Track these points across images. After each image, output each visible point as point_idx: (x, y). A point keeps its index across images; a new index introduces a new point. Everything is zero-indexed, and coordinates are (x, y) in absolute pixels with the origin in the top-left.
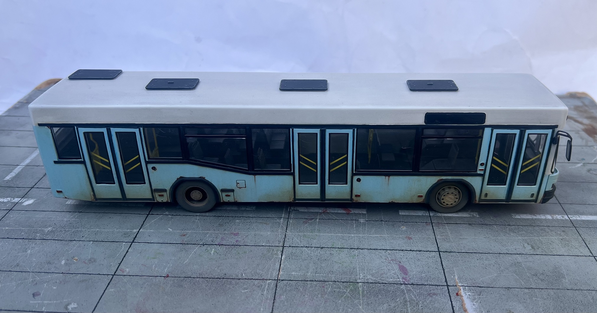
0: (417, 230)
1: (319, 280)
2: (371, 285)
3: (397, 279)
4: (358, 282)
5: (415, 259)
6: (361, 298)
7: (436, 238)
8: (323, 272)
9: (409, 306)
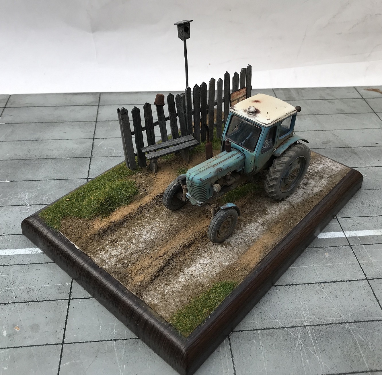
0: (340, 255)
1: (267, 328)
2: (318, 327)
3: (339, 317)
4: (305, 326)
5: (349, 292)
6: (314, 345)
7: (359, 263)
8: (269, 317)
9: (360, 349)
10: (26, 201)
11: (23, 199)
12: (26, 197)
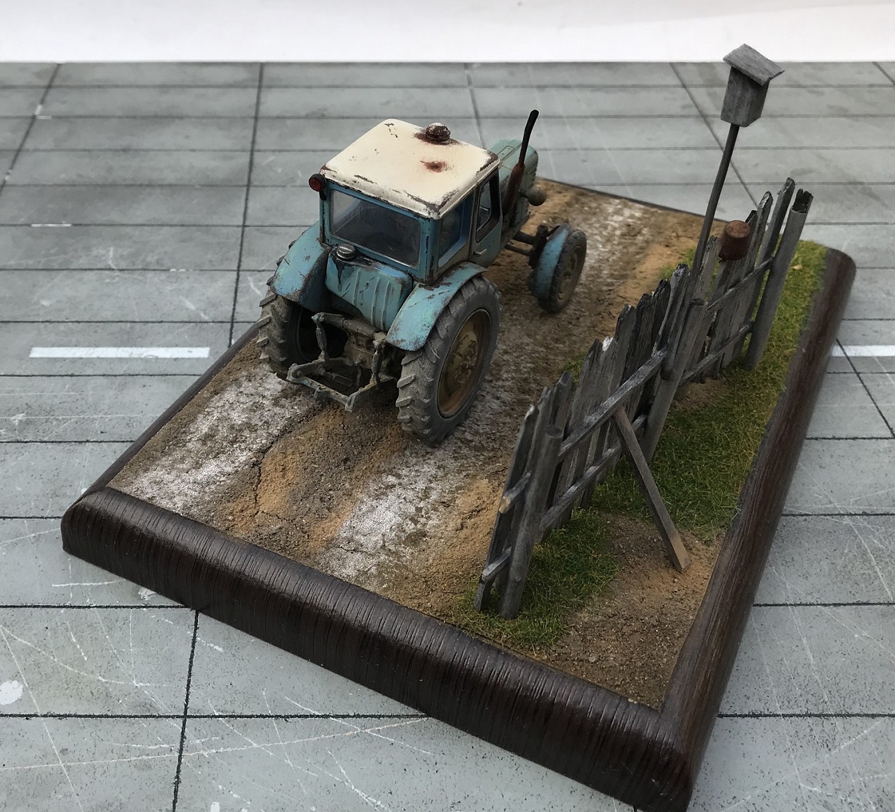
10: (110, 262)
11: (103, 258)
12: (110, 255)
